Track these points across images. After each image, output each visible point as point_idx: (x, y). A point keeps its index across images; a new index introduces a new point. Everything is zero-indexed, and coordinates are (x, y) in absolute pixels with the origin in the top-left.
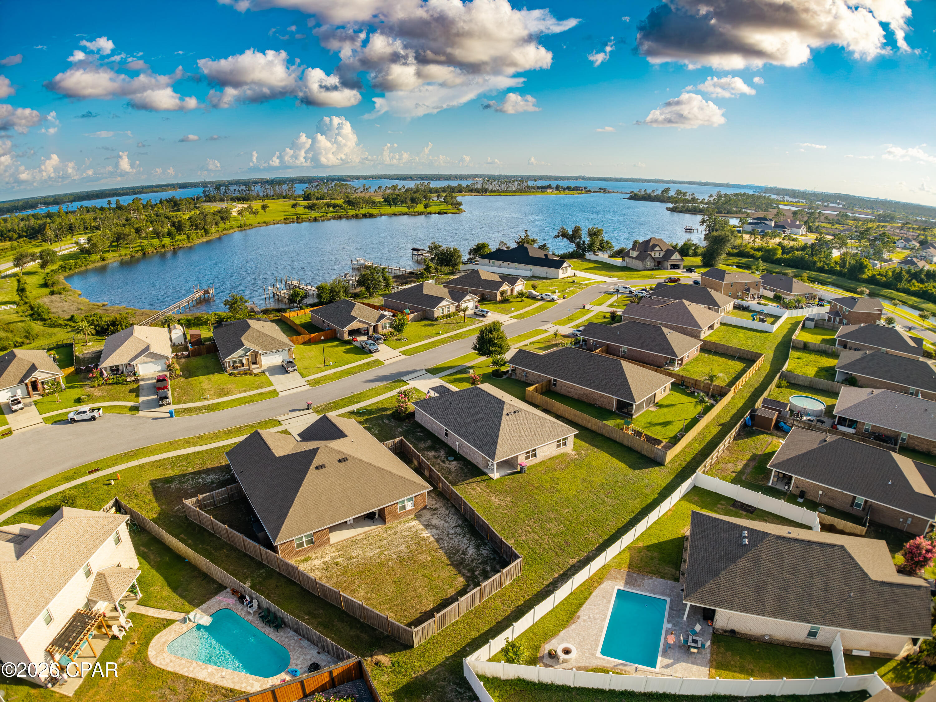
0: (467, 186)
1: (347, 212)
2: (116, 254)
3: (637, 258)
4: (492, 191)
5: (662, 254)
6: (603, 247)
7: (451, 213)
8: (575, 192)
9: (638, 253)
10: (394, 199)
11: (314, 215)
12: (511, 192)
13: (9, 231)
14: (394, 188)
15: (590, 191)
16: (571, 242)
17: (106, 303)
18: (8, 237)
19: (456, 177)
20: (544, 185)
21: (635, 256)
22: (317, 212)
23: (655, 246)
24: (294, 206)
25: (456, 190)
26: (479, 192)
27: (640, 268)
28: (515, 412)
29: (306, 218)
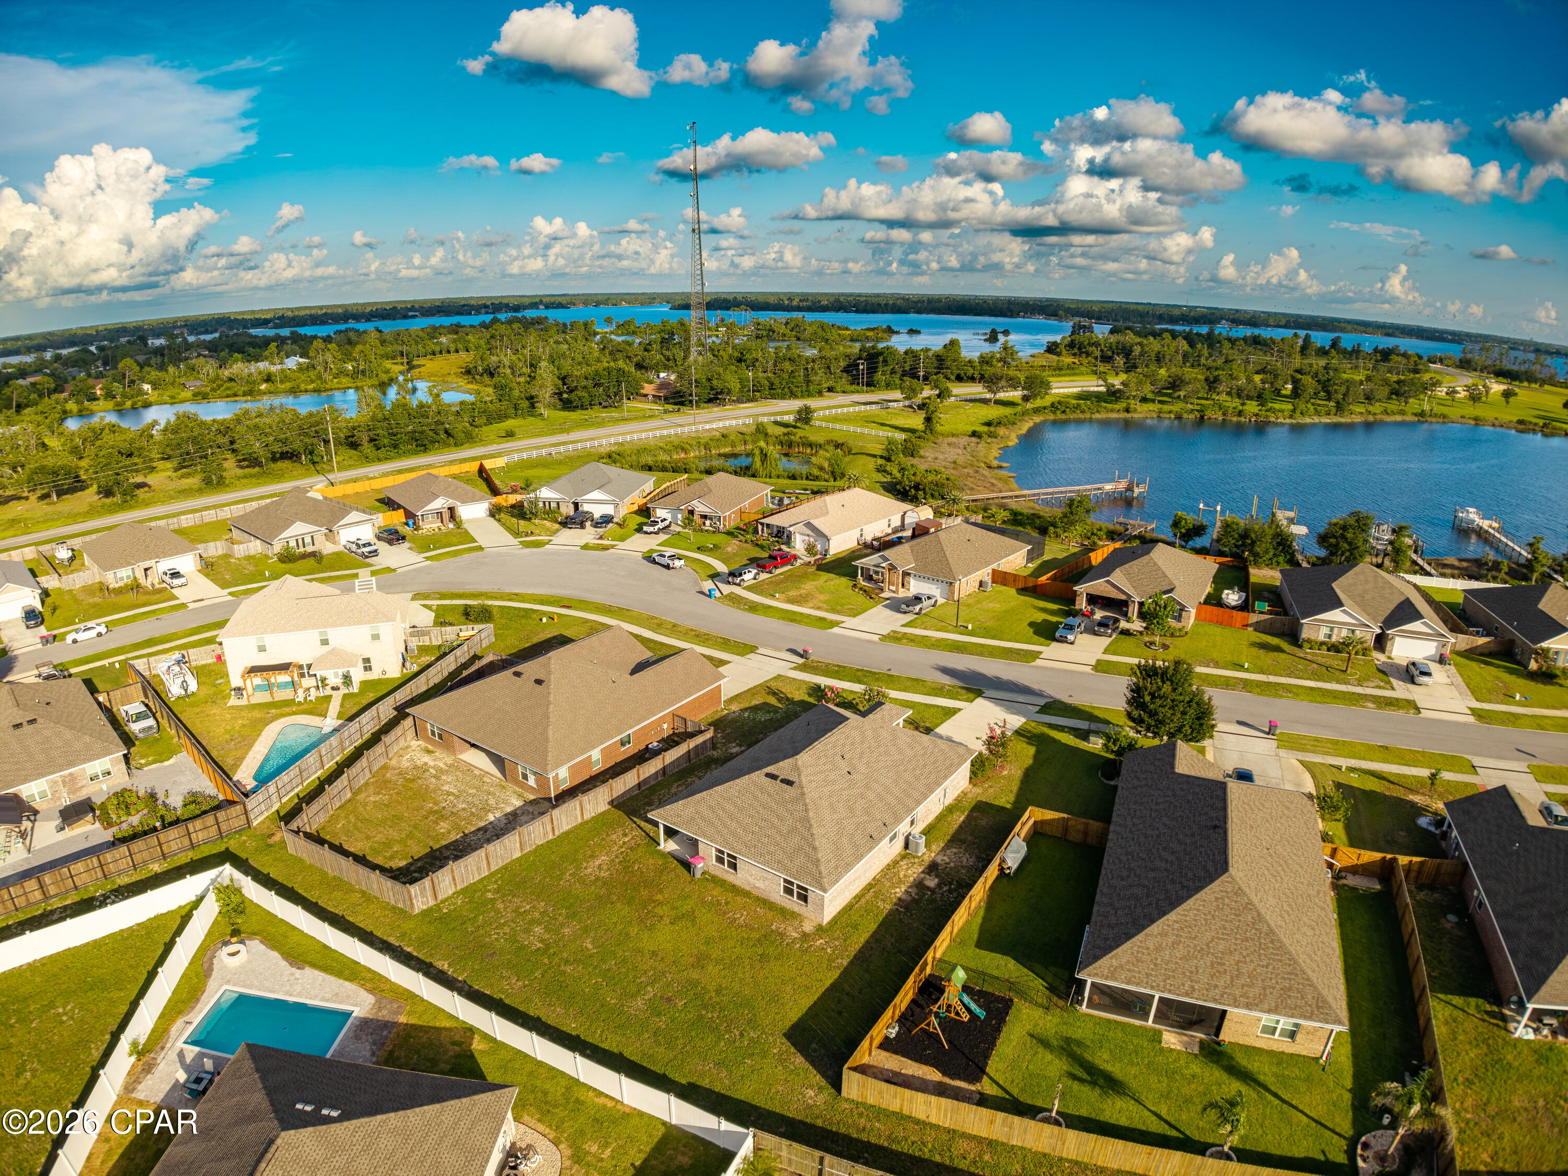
2: (1157, 407)
28: (783, 781)
29: (1561, 429)
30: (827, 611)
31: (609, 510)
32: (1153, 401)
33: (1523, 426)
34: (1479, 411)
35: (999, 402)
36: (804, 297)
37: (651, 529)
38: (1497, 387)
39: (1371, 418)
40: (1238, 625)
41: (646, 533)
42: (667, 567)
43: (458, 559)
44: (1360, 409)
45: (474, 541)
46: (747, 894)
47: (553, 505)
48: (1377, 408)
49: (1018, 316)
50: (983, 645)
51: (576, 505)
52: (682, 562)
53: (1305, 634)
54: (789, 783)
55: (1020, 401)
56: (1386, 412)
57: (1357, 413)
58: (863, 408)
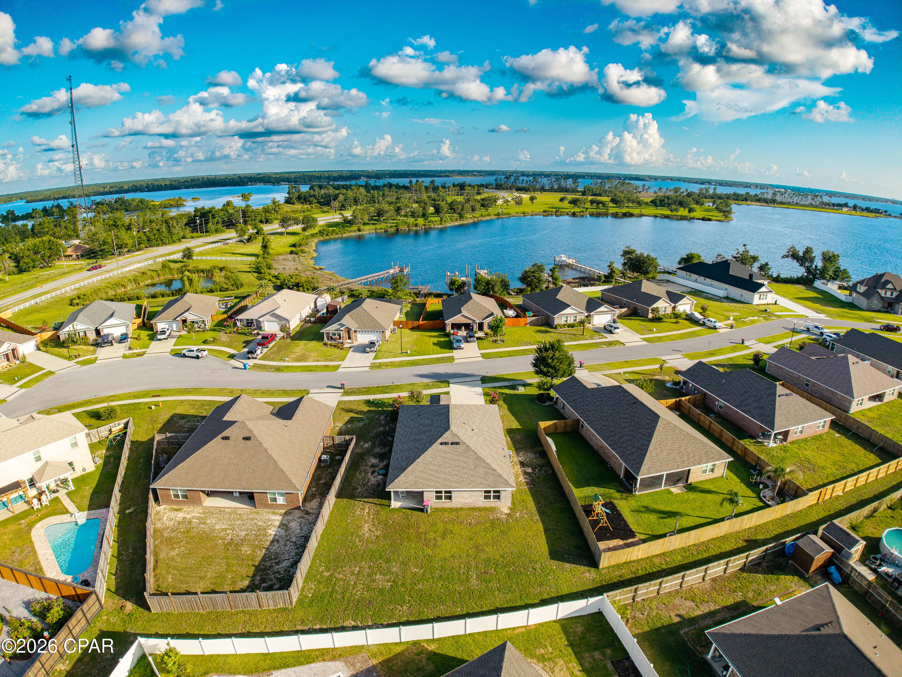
0: (756, 195)
1: (608, 210)
2: (373, 227)
3: (863, 294)
4: (781, 203)
5: (895, 294)
6: (838, 276)
7: (716, 220)
8: (873, 214)
9: (866, 288)
10: (661, 201)
11: (577, 210)
12: (803, 205)
13: (311, 196)
14: (676, 190)
15: (890, 215)
16: (801, 265)
17: (323, 267)
18: (309, 201)
19: (757, 186)
20: (841, 203)
21: (861, 291)
22: (579, 207)
23: (887, 282)
24: (562, 200)
25: (741, 198)
26: (766, 202)
27: (864, 307)
28: (452, 444)
29: (564, 212)
30: (323, 361)
31: (123, 330)
32: (369, 224)
33: (546, 213)
34: (521, 209)
35: (288, 233)
36: (112, 185)
37: (164, 336)
38: (525, 197)
39: (476, 220)
40: (522, 324)
41: (160, 340)
42: (198, 357)
43: (42, 383)
44: (469, 215)
45: (42, 369)
46: (462, 509)
47: (82, 334)
48: (477, 214)
49: (247, 185)
50: (424, 360)
51: (98, 332)
52: (206, 352)
53: (556, 322)
54: (457, 443)
55: (301, 231)
56: (482, 216)
57: (469, 218)
58: (214, 245)
